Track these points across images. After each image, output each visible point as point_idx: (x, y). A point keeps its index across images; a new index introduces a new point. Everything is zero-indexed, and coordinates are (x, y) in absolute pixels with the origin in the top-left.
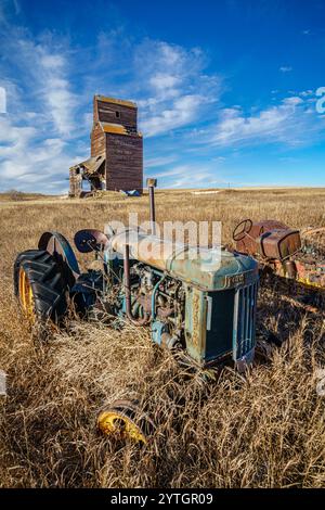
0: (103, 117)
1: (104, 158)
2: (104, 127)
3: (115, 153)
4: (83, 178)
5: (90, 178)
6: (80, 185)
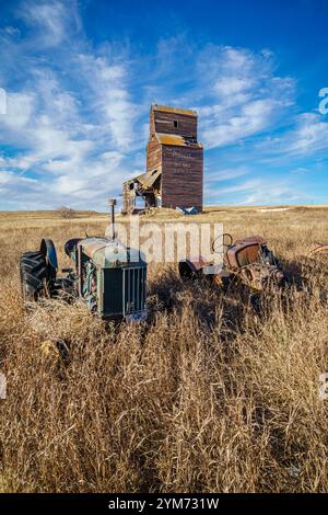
0: (160, 128)
1: (160, 172)
2: (161, 138)
3: (173, 166)
4: (137, 194)
5: (144, 194)
6: (134, 202)
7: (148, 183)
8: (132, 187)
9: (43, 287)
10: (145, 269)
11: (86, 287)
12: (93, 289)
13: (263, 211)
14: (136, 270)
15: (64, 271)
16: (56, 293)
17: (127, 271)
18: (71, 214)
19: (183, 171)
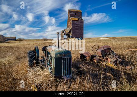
1: (71, 28)
2: (71, 19)
3: (75, 26)
4: (65, 34)
5: (67, 34)
6: (64, 36)
7: (68, 31)
8: (63, 32)
9: (34, 63)
10: (71, 58)
11: (48, 64)
12: (51, 65)
13: (102, 39)
14: (68, 58)
15: (42, 57)
16: (38, 65)
17: (64, 59)
18: (47, 40)
19: (78, 28)
